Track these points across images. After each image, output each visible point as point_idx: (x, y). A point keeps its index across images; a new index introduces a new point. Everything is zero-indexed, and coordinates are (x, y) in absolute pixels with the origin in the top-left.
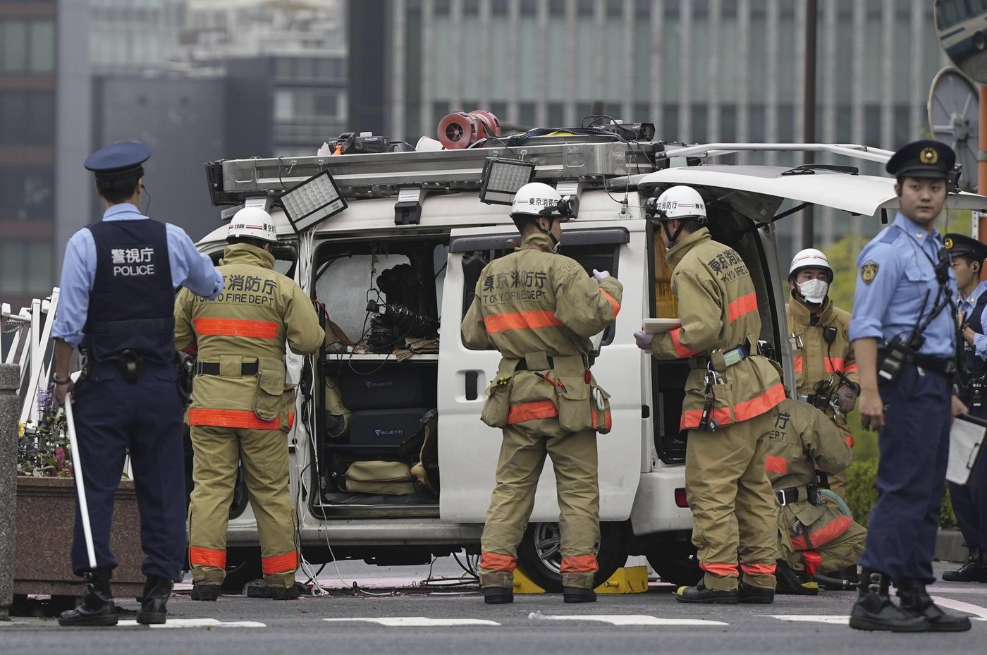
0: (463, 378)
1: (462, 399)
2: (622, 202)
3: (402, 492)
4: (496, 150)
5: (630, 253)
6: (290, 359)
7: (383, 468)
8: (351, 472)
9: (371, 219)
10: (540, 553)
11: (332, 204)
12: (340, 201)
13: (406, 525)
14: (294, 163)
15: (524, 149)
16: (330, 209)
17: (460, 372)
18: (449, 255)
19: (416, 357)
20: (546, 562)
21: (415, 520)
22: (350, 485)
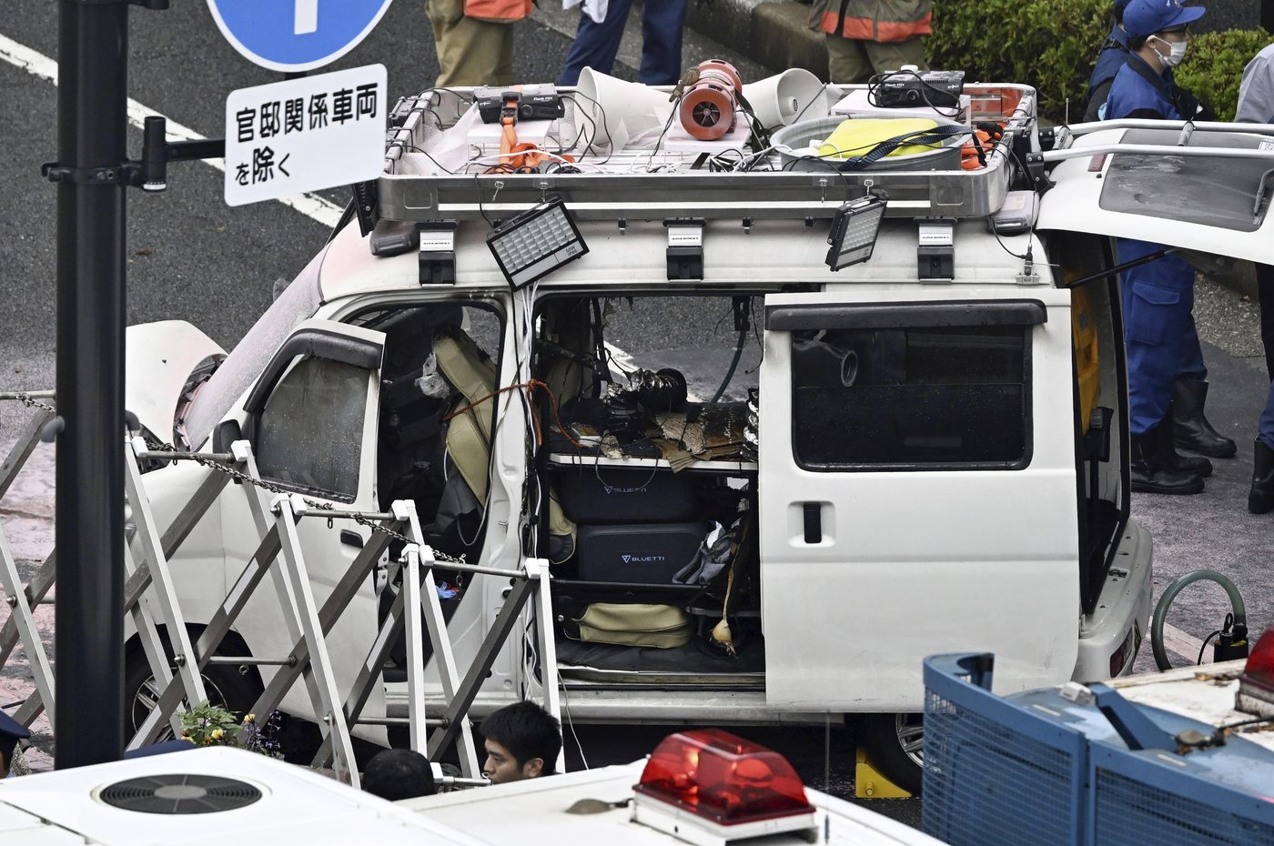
0: (799, 512)
1: (799, 541)
2: (1022, 257)
3: (668, 645)
4: (824, 177)
5: (1047, 336)
6: (505, 466)
7: (645, 615)
8: (590, 616)
9: (624, 267)
10: (905, 743)
11: (567, 248)
12: (578, 243)
13: (691, 701)
14: (500, 185)
15: (869, 177)
16: (563, 256)
17: (794, 504)
18: (766, 333)
19: (700, 465)
20: (913, 756)
21: (705, 693)
22: (586, 634)
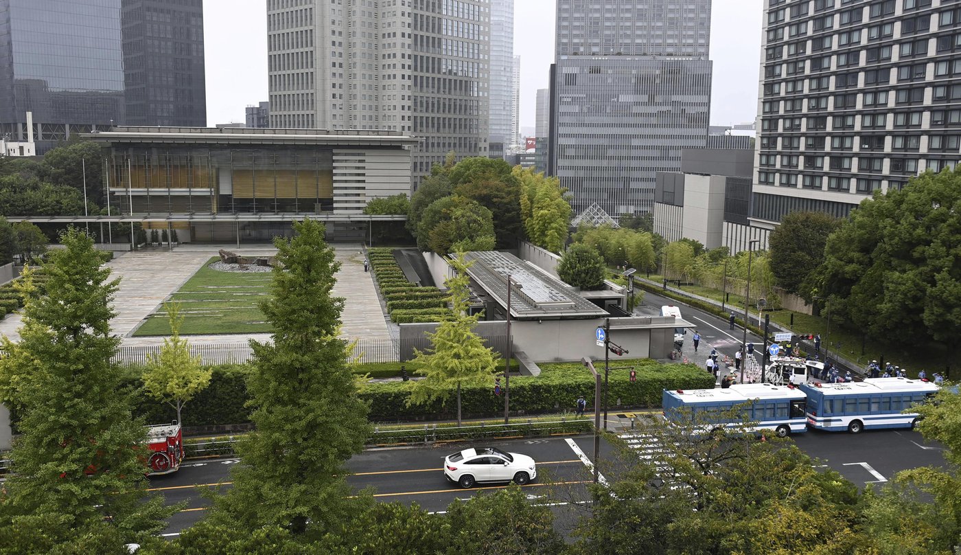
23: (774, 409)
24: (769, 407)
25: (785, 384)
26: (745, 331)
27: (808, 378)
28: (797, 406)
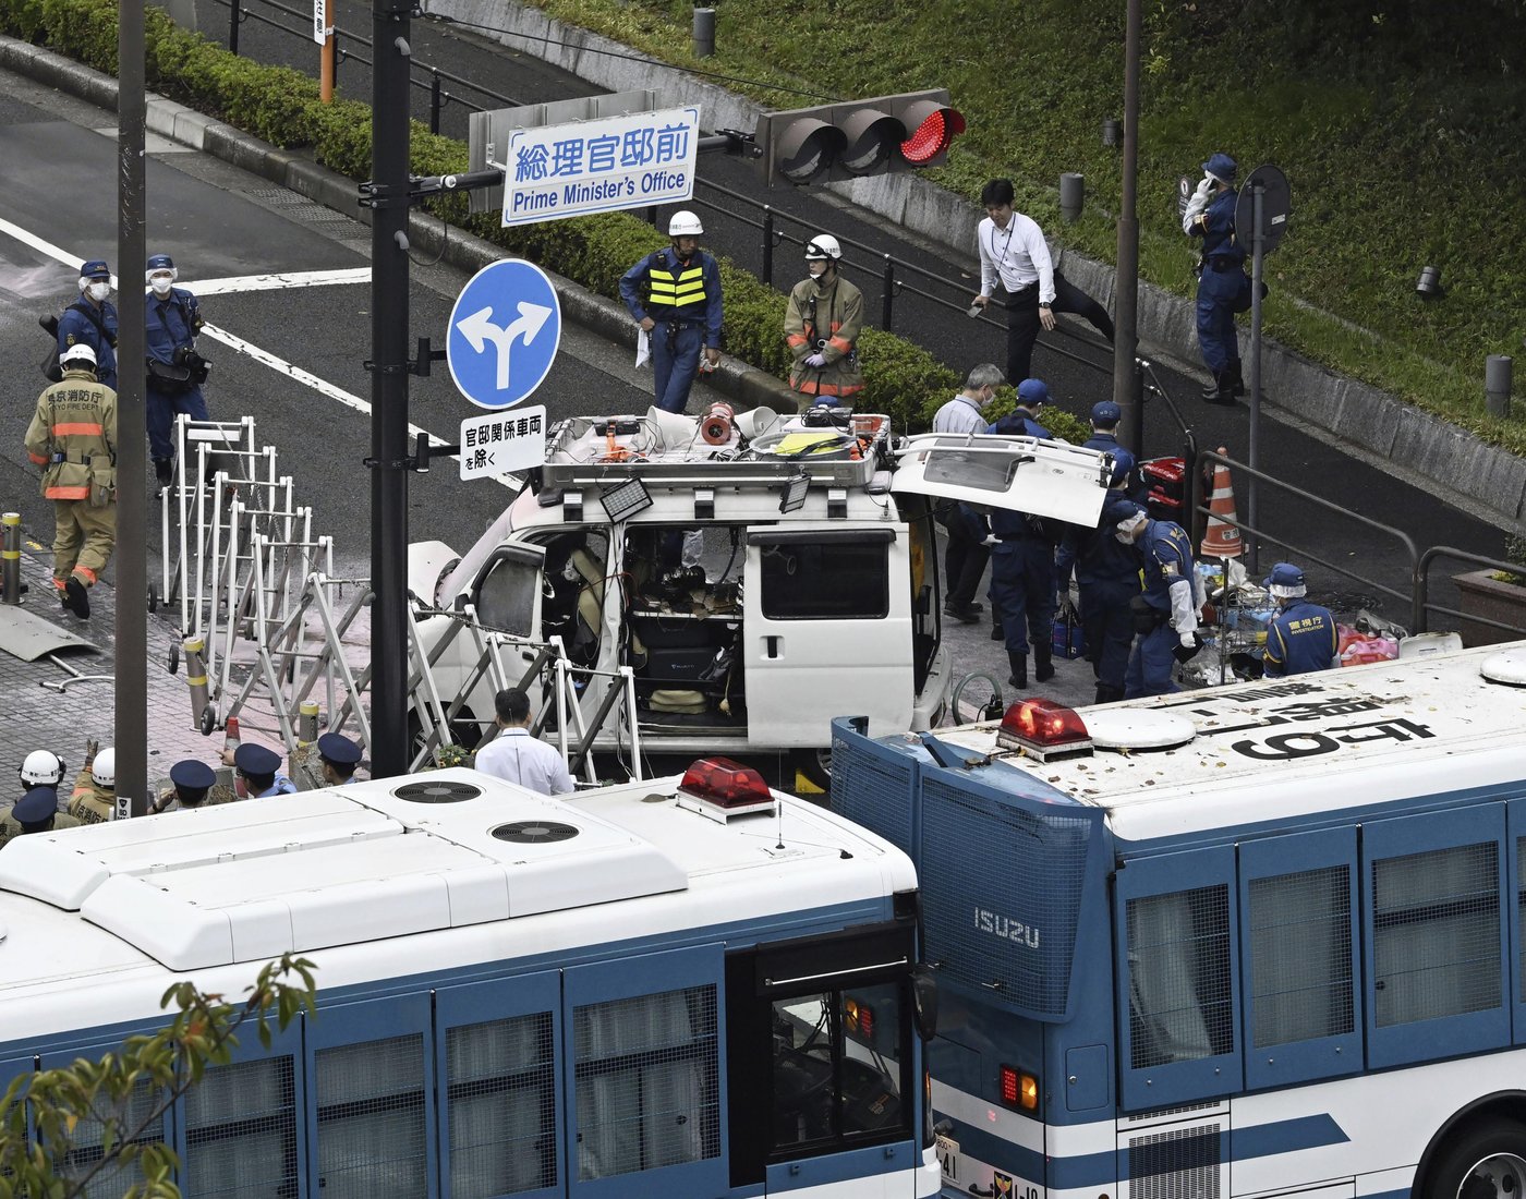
0: (765, 642)
1: (765, 657)
2: (883, 506)
3: (696, 712)
4: (778, 464)
5: (897, 548)
7: (683, 696)
8: (655, 697)
9: (673, 512)
10: (821, 764)
11: (642, 502)
12: (648, 500)
14: (606, 469)
15: (802, 464)
16: (640, 506)
17: (763, 638)
18: (747, 547)
19: (712, 617)
20: (826, 771)
22: (653, 707)
23: (541, 1080)
24: (480, 1061)
25: (657, 764)
26: (134, 130)
27: (925, 648)
28: (810, 1012)
